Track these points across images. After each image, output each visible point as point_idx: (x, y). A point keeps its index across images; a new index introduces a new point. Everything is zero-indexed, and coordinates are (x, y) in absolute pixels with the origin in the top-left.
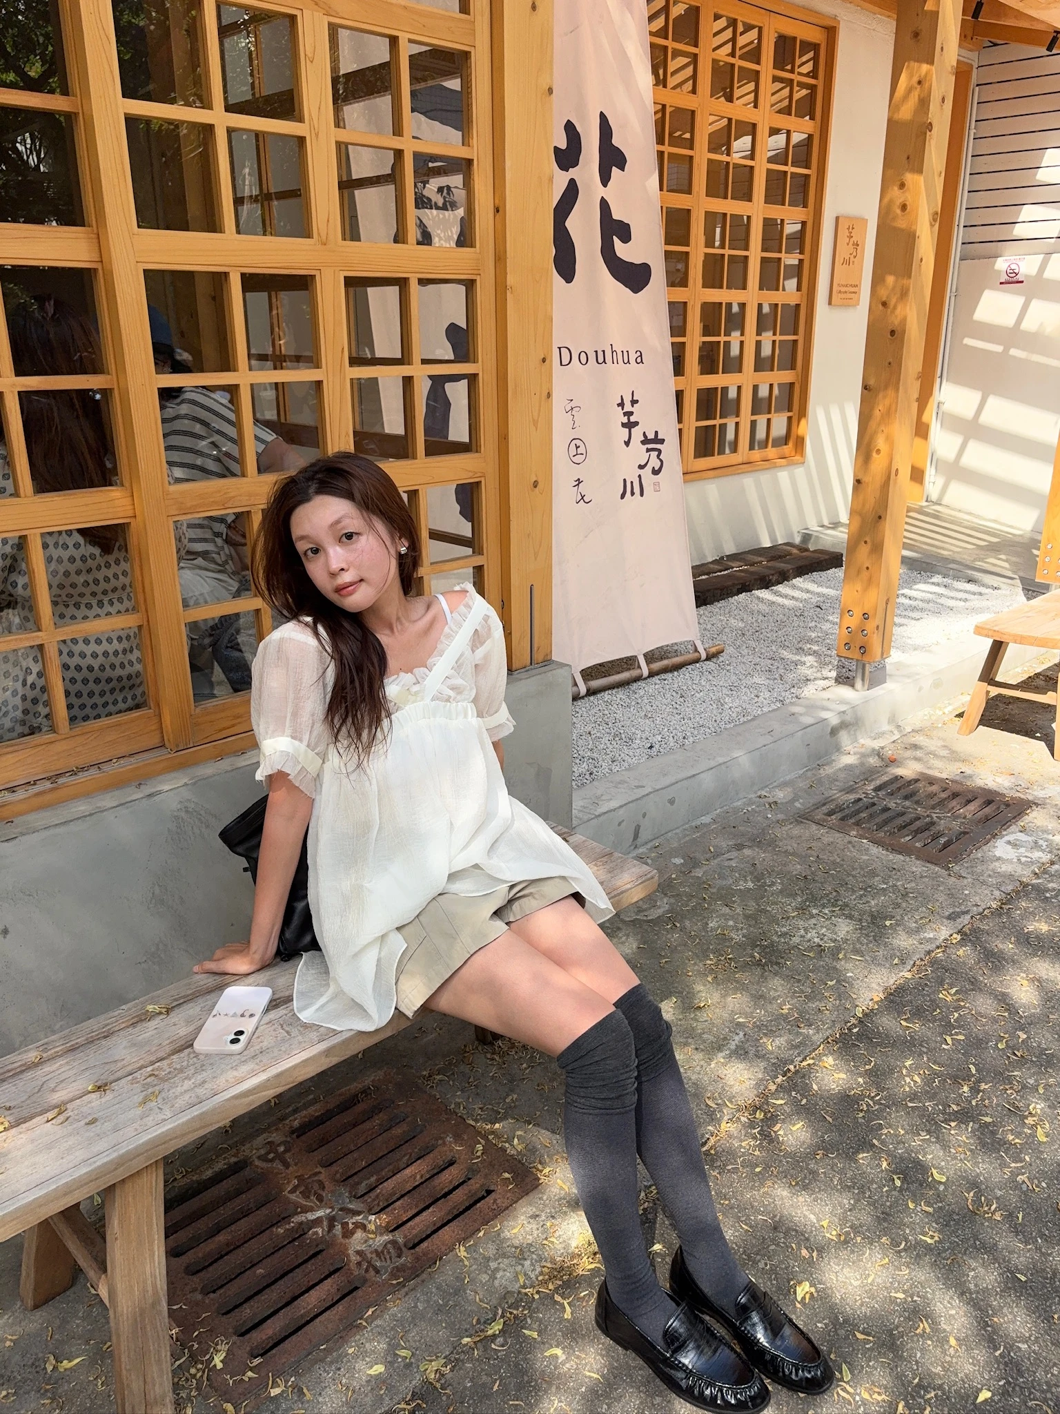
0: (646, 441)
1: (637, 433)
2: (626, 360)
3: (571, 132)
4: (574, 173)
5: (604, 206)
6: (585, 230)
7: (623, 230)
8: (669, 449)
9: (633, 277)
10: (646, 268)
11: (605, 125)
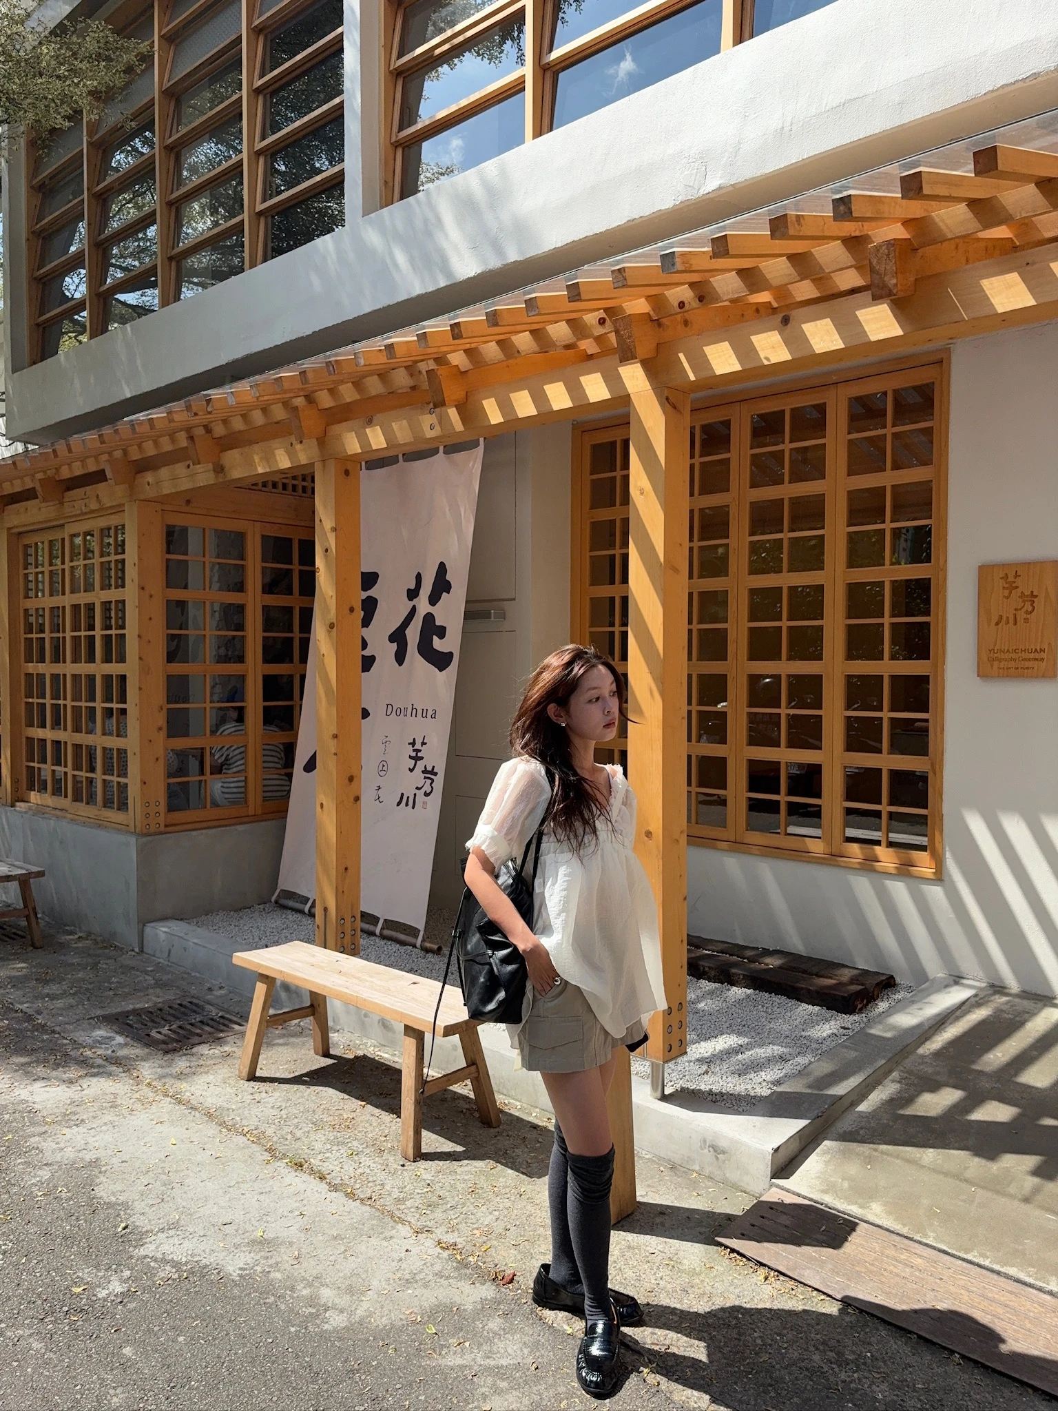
0: (425, 771)
1: (421, 765)
2: (424, 715)
3: (419, 578)
4: (415, 601)
5: (429, 618)
6: (413, 634)
7: (441, 631)
8: (439, 780)
9: (441, 661)
10: (450, 655)
11: (442, 568)
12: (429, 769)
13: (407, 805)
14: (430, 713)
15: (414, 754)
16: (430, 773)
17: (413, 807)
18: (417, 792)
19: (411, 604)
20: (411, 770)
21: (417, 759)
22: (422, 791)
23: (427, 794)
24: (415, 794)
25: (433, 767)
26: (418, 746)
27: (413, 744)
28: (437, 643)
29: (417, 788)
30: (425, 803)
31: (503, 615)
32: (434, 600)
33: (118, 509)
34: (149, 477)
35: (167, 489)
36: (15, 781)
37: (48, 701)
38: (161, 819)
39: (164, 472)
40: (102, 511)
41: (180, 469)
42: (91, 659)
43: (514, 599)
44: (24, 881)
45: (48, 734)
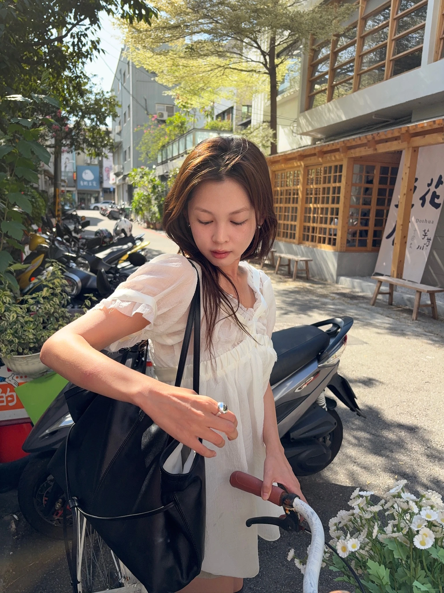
0: (428, 239)
1: (426, 237)
2: (429, 222)
3: (432, 180)
4: (430, 187)
5: (434, 193)
6: (428, 198)
7: (438, 197)
8: (431, 242)
9: (437, 206)
10: (440, 204)
11: (441, 177)
13: (420, 249)
15: (424, 234)
20: (423, 239)
22: (426, 245)
24: (423, 246)
25: (430, 238)
26: (426, 232)
28: (436, 201)
30: (426, 248)
32: (437, 187)
34: (352, 151)
35: (358, 155)
36: (299, 238)
37: (312, 215)
38: (345, 249)
39: (358, 150)
40: (336, 160)
41: (362, 149)
44: (306, 262)
45: (311, 225)
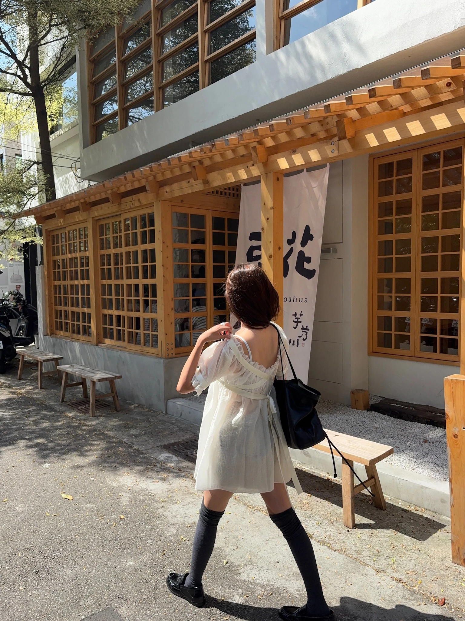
0: (303, 328)
1: (300, 326)
2: (301, 301)
3: (294, 234)
4: (292, 245)
5: (301, 253)
6: (292, 261)
7: (309, 260)
8: (310, 333)
9: (309, 274)
10: (314, 271)
11: (307, 229)
12: (305, 327)
13: (293, 344)
14: (304, 300)
15: (296, 320)
16: (305, 329)
17: (297, 346)
18: (299, 338)
19: (290, 247)
20: (295, 328)
21: (298, 322)
22: (302, 338)
23: (304, 340)
24: (298, 340)
25: (307, 326)
26: (298, 316)
27: (295, 315)
28: (306, 266)
29: (299, 337)
30: (303, 344)
31: (335, 251)
32: (303, 244)
33: (151, 205)
34: (167, 189)
35: (177, 194)
36: (98, 334)
37: (114, 297)
38: (173, 351)
39: (175, 186)
40: (142, 207)
41: (184, 184)
42: (137, 277)
43: (342, 243)
44: (111, 381)
45: (114, 312)
